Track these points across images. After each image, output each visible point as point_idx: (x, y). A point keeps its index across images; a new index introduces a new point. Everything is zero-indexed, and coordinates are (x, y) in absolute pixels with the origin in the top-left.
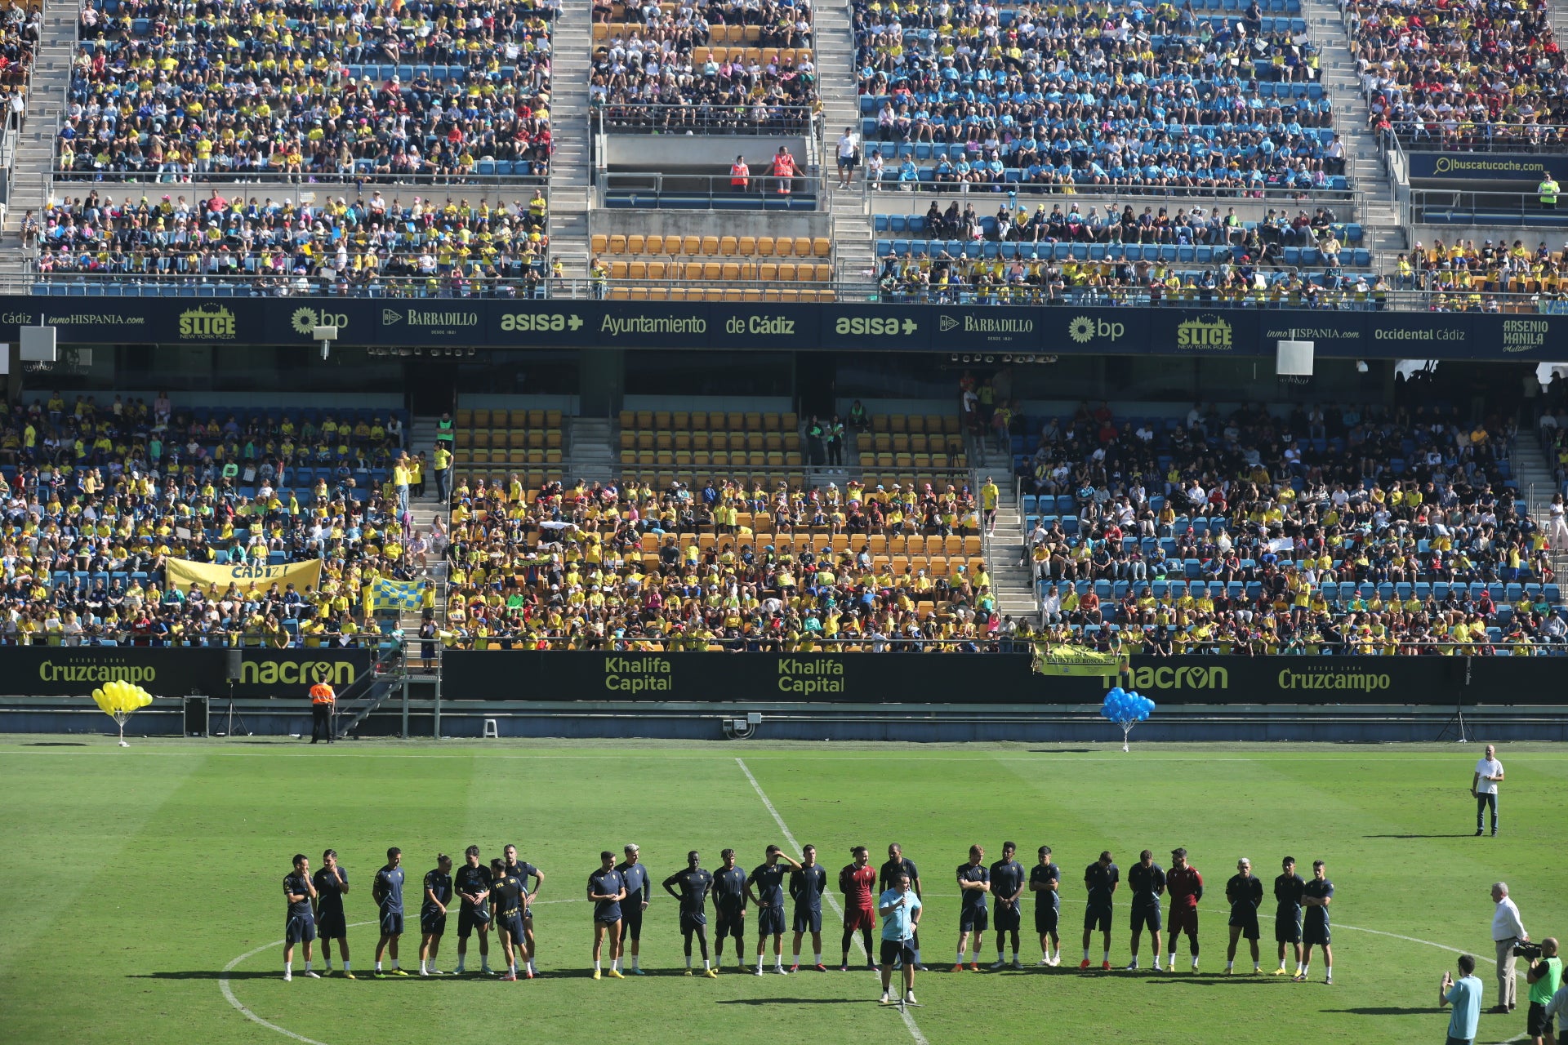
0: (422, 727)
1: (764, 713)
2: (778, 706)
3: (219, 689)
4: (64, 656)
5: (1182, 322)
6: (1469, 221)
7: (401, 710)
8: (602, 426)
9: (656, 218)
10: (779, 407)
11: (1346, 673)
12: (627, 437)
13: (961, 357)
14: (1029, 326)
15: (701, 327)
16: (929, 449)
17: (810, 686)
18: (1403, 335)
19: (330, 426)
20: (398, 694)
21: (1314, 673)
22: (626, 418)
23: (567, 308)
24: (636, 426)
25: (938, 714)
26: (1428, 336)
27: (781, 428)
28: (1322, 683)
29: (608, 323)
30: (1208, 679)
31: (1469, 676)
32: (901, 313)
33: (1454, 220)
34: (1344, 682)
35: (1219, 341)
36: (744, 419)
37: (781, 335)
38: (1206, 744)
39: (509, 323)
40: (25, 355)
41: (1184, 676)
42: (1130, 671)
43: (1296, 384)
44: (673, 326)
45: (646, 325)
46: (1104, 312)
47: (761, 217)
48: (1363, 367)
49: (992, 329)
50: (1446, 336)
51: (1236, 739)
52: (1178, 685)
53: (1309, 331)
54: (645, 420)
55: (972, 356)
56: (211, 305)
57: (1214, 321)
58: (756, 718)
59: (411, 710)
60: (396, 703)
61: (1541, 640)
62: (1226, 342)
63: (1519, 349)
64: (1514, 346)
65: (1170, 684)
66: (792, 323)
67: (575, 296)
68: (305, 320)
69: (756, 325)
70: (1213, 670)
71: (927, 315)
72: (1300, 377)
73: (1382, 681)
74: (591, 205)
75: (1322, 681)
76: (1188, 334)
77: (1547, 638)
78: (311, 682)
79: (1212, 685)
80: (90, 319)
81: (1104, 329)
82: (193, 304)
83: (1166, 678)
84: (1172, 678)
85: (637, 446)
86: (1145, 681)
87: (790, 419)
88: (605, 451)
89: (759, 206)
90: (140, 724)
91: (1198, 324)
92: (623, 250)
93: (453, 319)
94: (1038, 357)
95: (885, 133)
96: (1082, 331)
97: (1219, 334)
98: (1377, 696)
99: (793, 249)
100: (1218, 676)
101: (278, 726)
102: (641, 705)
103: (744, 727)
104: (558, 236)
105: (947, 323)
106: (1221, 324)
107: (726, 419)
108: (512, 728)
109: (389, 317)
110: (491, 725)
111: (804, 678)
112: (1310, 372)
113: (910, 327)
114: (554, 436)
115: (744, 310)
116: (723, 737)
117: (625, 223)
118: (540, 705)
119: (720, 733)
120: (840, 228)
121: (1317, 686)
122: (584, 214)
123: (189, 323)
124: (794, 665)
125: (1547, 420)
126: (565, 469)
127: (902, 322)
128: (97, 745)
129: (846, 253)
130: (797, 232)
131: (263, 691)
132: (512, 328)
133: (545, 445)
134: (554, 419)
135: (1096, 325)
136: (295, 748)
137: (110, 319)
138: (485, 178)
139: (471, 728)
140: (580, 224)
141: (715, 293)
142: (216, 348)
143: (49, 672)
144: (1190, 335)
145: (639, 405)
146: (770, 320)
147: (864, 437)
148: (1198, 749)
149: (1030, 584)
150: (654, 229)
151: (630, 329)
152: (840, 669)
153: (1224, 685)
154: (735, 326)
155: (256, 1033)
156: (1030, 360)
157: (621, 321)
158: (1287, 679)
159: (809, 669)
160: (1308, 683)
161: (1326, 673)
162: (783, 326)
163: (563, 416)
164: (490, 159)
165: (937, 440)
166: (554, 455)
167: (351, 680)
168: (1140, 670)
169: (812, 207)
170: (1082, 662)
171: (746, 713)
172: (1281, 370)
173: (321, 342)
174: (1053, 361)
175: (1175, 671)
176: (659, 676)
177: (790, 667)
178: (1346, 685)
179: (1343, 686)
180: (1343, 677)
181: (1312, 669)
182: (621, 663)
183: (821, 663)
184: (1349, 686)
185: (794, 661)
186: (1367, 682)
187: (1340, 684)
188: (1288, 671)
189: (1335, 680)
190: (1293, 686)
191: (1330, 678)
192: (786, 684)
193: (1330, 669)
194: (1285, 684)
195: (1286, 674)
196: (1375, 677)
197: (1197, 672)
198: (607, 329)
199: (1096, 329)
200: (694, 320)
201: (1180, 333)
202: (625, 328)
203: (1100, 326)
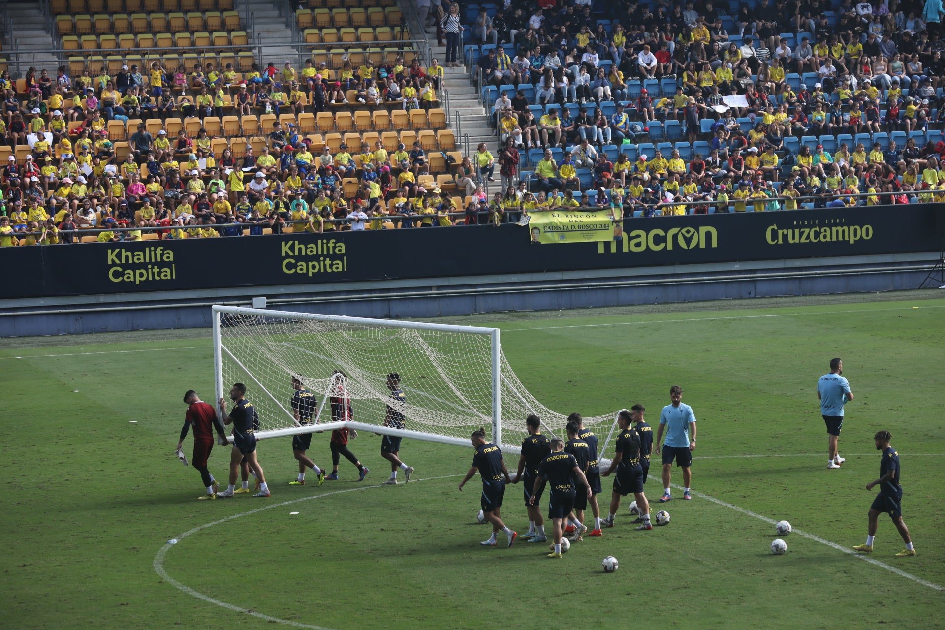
1: (268, 297)
2: (283, 289)
11: (830, 226)
17: (314, 267)
21: (800, 227)
25: (438, 288)
28: (808, 237)
30: (699, 239)
34: (829, 235)
41: (675, 237)
42: (624, 236)
52: (670, 247)
58: (261, 301)
65: (662, 246)
70: (703, 230)
73: (865, 232)
75: (808, 235)
79: (702, 245)
83: (658, 240)
84: (664, 239)
86: (638, 245)
98: (861, 248)
100: (708, 235)
102: (146, 295)
111: (307, 259)
118: (42, 302)
121: (803, 240)
124: (297, 247)
152: (342, 248)
153: (714, 244)
158: (774, 235)
159: (312, 249)
160: (795, 237)
161: (811, 227)
168: (633, 234)
170: (577, 228)
171: (250, 298)
175: (666, 233)
176: (162, 265)
177: (292, 248)
178: (831, 238)
179: (828, 239)
180: (828, 230)
181: (798, 223)
182: (123, 254)
183: (323, 243)
184: (834, 239)
185: (296, 242)
186: (851, 234)
187: (825, 237)
188: (775, 227)
189: (820, 233)
190: (780, 242)
191: (815, 231)
192: (289, 266)
193: (814, 222)
194: (773, 240)
195: (773, 230)
196: (858, 228)
197: (688, 232)
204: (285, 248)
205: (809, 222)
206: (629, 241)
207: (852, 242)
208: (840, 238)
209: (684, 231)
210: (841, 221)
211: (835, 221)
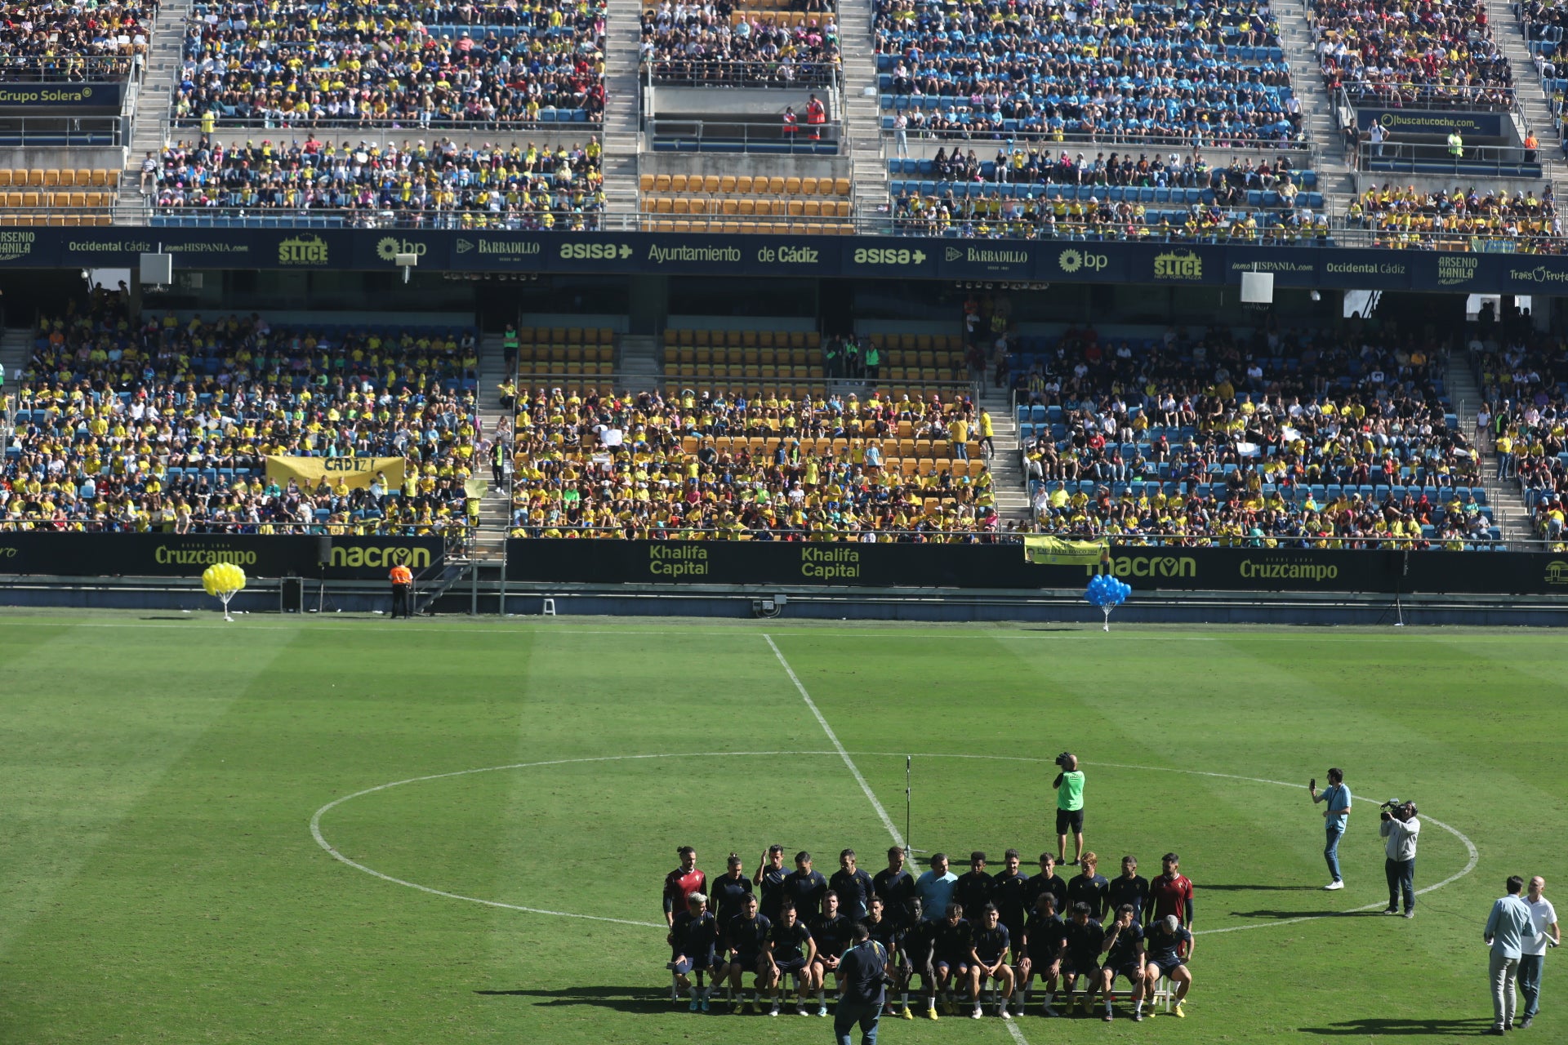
0: (489, 605)
1: (789, 595)
2: (801, 588)
3: (313, 571)
4: (176, 542)
5: (1158, 255)
6: (1410, 169)
7: (471, 590)
8: (648, 342)
9: (697, 160)
10: (803, 327)
11: (1299, 564)
12: (671, 352)
13: (964, 283)
14: (1024, 258)
15: (736, 256)
16: (935, 365)
17: (830, 571)
18: (1351, 268)
19: (407, 340)
20: (468, 577)
21: (1271, 563)
22: (670, 335)
23: (619, 238)
24: (678, 342)
25: (942, 597)
26: (1373, 269)
27: (805, 344)
28: (1278, 573)
29: (655, 252)
30: (1179, 568)
31: (1406, 568)
32: (912, 245)
33: (1396, 169)
34: (1299, 571)
35: (1190, 272)
36: (774, 337)
37: (806, 263)
38: (1175, 625)
39: (567, 251)
40: (144, 278)
42: (1109, 560)
43: (1258, 311)
44: (711, 254)
45: (688, 254)
46: (1091, 247)
47: (789, 160)
48: (1317, 297)
49: (991, 259)
50: (1389, 270)
51: (1203, 621)
52: (1152, 573)
53: (1269, 265)
54: (686, 337)
55: (973, 284)
56: (306, 234)
57: (1187, 254)
58: (781, 600)
59: (479, 590)
60: (466, 584)
61: (1469, 536)
62: (1197, 273)
63: (1451, 282)
64: (1448, 279)
65: (1144, 573)
66: (815, 253)
67: (625, 228)
68: (389, 249)
69: (784, 254)
70: (1183, 560)
71: (934, 247)
72: (1261, 304)
73: (1332, 572)
74: (640, 149)
75: (1279, 571)
76: (1163, 265)
77: (1474, 535)
78: (391, 565)
79: (1182, 574)
80: (201, 247)
81: (1090, 261)
82: (290, 234)
83: (1141, 567)
84: (1147, 567)
85: (679, 360)
86: (1123, 570)
87: (814, 337)
88: (651, 364)
89: (788, 150)
90: (240, 602)
91: (1173, 257)
92: (667, 188)
93: (518, 248)
94: (1031, 284)
95: (900, 87)
96: (1070, 262)
97: (1191, 266)
98: (1327, 584)
99: (816, 189)
100: (1188, 565)
101: (363, 604)
102: (680, 587)
103: (771, 607)
104: (612, 175)
105: (952, 255)
106: (1192, 257)
107: (758, 336)
108: (568, 607)
109: (463, 246)
110: (549, 603)
111: (824, 564)
112: (1270, 300)
113: (919, 257)
114: (607, 351)
115: (774, 241)
116: (753, 615)
117: (670, 166)
118: (592, 587)
119: (750, 611)
120: (859, 170)
121: (1274, 575)
122: (634, 156)
123: (287, 251)
124: (816, 553)
125: (1476, 345)
126: (616, 380)
127: (912, 253)
128: (205, 620)
129: (865, 193)
130: (821, 173)
131: (350, 573)
132: (570, 256)
133: (598, 359)
134: (607, 335)
135: (1083, 256)
136: (378, 622)
137: (218, 247)
138: (548, 124)
139: (533, 607)
140: (630, 165)
141: (748, 227)
142: (310, 272)
143: (164, 555)
144: (1165, 266)
145: (681, 324)
146: (797, 250)
148: (1168, 629)
149: (1023, 484)
150: (695, 170)
151: (674, 257)
152: (856, 557)
153: (1193, 573)
154: (766, 255)
155: (343, 871)
156: (1025, 287)
157: (666, 250)
158: (1248, 569)
159: (829, 556)
160: (1266, 572)
161: (1281, 564)
162: (807, 256)
163: (615, 334)
164: (552, 108)
165: (942, 356)
166: (606, 368)
167: (427, 564)
168: (1120, 560)
169: (835, 151)
170: (1068, 552)
171: (772, 595)
172: (1245, 298)
173: (402, 268)
174: (1044, 288)
175: (1150, 561)
176: (697, 561)
177: (811, 554)
178: (1299, 575)
179: (1297, 575)
180: (1297, 568)
181: (1270, 560)
182: (664, 551)
183: (839, 552)
184: (1302, 576)
185: (815, 549)
186: (1318, 572)
187: (1294, 573)
188: (1249, 562)
189: (1290, 570)
190: (1253, 575)
191: (1285, 568)
192: (808, 569)
193: (1285, 560)
194: (1246, 573)
195: (1246, 565)
196: (1324, 568)
197: (1169, 561)
198: (654, 257)
199: (1083, 261)
200: (730, 249)
201: (1156, 264)
202: (670, 256)
203: (1086, 258)
204: (805, 554)
205: (1280, 560)
206: (1116, 566)
207: (1318, 579)
208: (1308, 576)
209: (1165, 560)
210: (1309, 560)
211: (1304, 560)
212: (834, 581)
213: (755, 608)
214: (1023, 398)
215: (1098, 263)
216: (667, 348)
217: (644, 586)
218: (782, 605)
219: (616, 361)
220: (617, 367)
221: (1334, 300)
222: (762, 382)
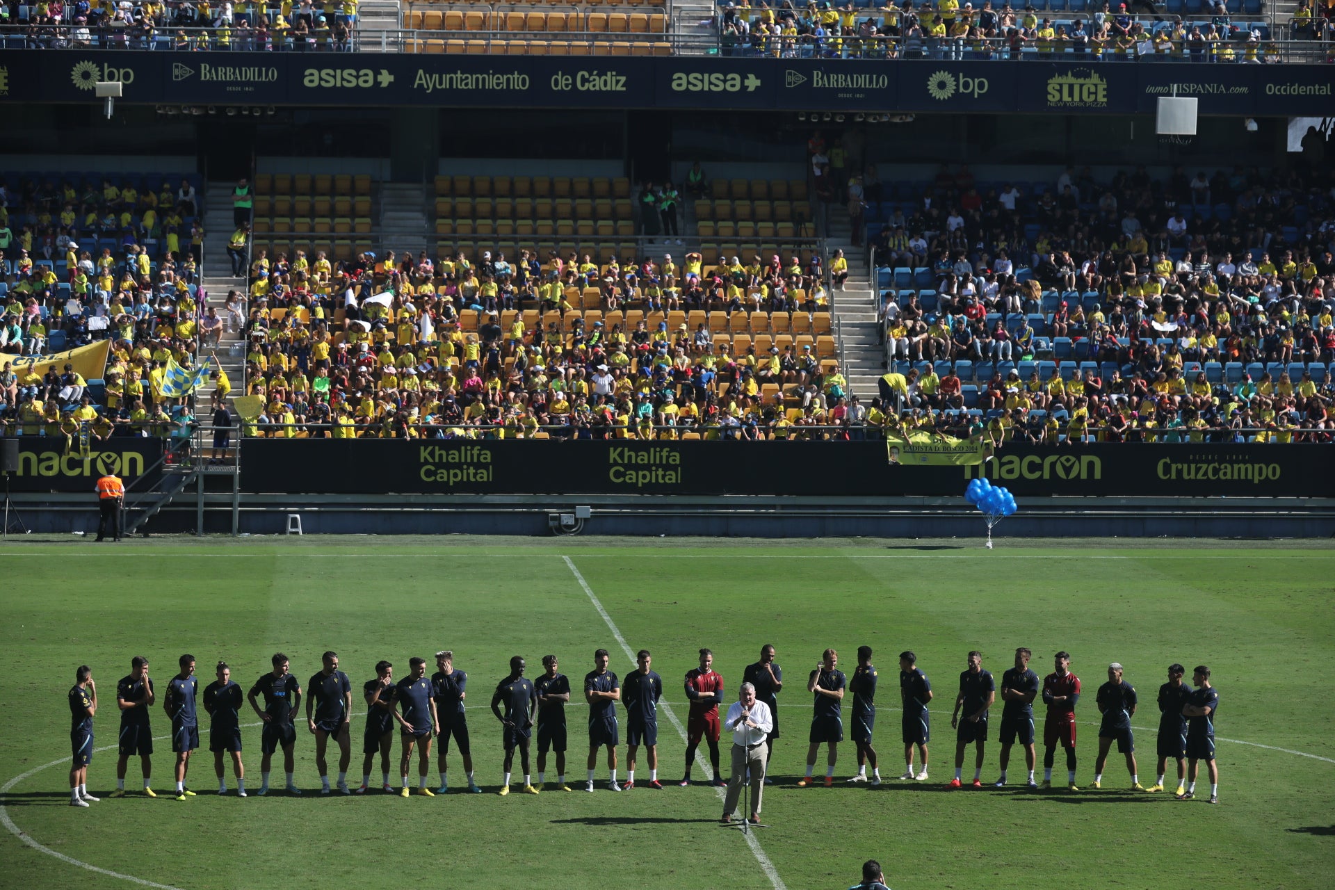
0: (219, 523)
1: (593, 506)
2: (609, 498)
5: (1052, 76)
7: (195, 505)
8: (415, 192)
10: (609, 171)
11: (1232, 463)
12: (443, 204)
13: (808, 115)
14: (884, 82)
15: (524, 84)
16: (773, 218)
17: (644, 477)
18: (1296, 90)
19: (111, 192)
20: (192, 487)
21: (1196, 462)
22: (442, 183)
23: (376, 62)
24: (453, 192)
25: (783, 507)
26: (1325, 90)
27: (611, 194)
28: (1205, 473)
29: (423, 79)
30: (1080, 469)
32: (744, 67)
34: (1229, 472)
35: (1093, 97)
36: (571, 184)
37: (611, 91)
38: (1077, 540)
39: (312, 78)
41: (1053, 465)
42: (994, 459)
43: (1177, 145)
44: (493, 82)
45: (463, 81)
46: (967, 67)
48: (1253, 126)
49: (842, 84)
51: (1111, 535)
52: (1047, 476)
53: (1193, 87)
54: (463, 185)
55: (821, 115)
57: (1088, 76)
58: (585, 512)
59: (206, 504)
60: (190, 497)
62: (1101, 99)
65: (1037, 475)
66: (623, 79)
67: (385, 49)
68: (86, 75)
69: (584, 80)
70: (1085, 459)
71: (771, 69)
72: (1182, 137)
73: (1272, 471)
75: (1205, 471)
76: (1060, 90)
78: (96, 475)
79: (1084, 476)
81: (966, 85)
83: (1033, 467)
84: (1040, 467)
85: (454, 214)
86: (1010, 471)
87: (622, 185)
88: (417, 219)
91: (1070, 79)
93: (251, 74)
94: (893, 115)
96: (942, 86)
97: (1093, 90)
98: (1266, 487)
100: (1091, 465)
101: (60, 523)
102: (458, 497)
103: (572, 522)
105: (793, 79)
106: (1095, 78)
107: (552, 184)
108: (319, 524)
109: (180, 72)
110: (294, 520)
111: (637, 467)
112: (1193, 131)
113: (753, 83)
114: (363, 203)
115: (571, 64)
116: (549, 532)
118: (348, 498)
119: (546, 528)
121: (1200, 476)
124: (626, 454)
126: (375, 240)
127: (744, 77)
131: (42, 484)
132: (315, 84)
133: (353, 213)
134: (363, 183)
135: (957, 80)
136: (79, 546)
139: (274, 524)
141: (539, 45)
144: (1060, 91)
145: (454, 169)
146: (600, 75)
147: (703, 205)
148: (1068, 545)
151: (446, 85)
152: (676, 458)
153: (1098, 475)
154: (561, 82)
155: (36, 861)
156: (885, 119)
157: (436, 77)
158: (1167, 469)
159: (643, 458)
160: (1190, 473)
161: (1209, 462)
162: (613, 82)
163: (373, 181)
165: (783, 207)
166: (363, 224)
167: (140, 470)
168: (1005, 459)
170: (941, 450)
171: (573, 506)
172: (1162, 129)
173: (104, 99)
174: (909, 119)
175: (1043, 460)
176: (478, 465)
177: (621, 455)
178: (1232, 476)
179: (1229, 477)
180: (1229, 467)
181: (1194, 457)
182: (437, 453)
183: (655, 452)
184: (1236, 477)
185: (626, 449)
186: (1255, 472)
187: (1225, 474)
188: (1168, 460)
189: (1220, 469)
190: (1174, 476)
191: (1214, 468)
192: (617, 475)
193: (1213, 457)
194: (1165, 474)
195: (1165, 464)
196: (1264, 466)
197: (1068, 460)
198: (421, 85)
199: (958, 85)
200: (516, 76)
201: (1050, 89)
202: (441, 84)
203: (961, 81)
204: (613, 455)
205: (1207, 457)
206: (1000, 467)
207: (1256, 481)
208: (1243, 477)
209: (1063, 459)
210: (1244, 457)
211: (1237, 457)
212: (651, 488)
213: (551, 523)
214: (882, 259)
215: (977, 87)
216: (439, 199)
217: (414, 497)
218: (586, 520)
219: (375, 216)
220: (376, 222)
221: (1275, 131)
222: (557, 241)
